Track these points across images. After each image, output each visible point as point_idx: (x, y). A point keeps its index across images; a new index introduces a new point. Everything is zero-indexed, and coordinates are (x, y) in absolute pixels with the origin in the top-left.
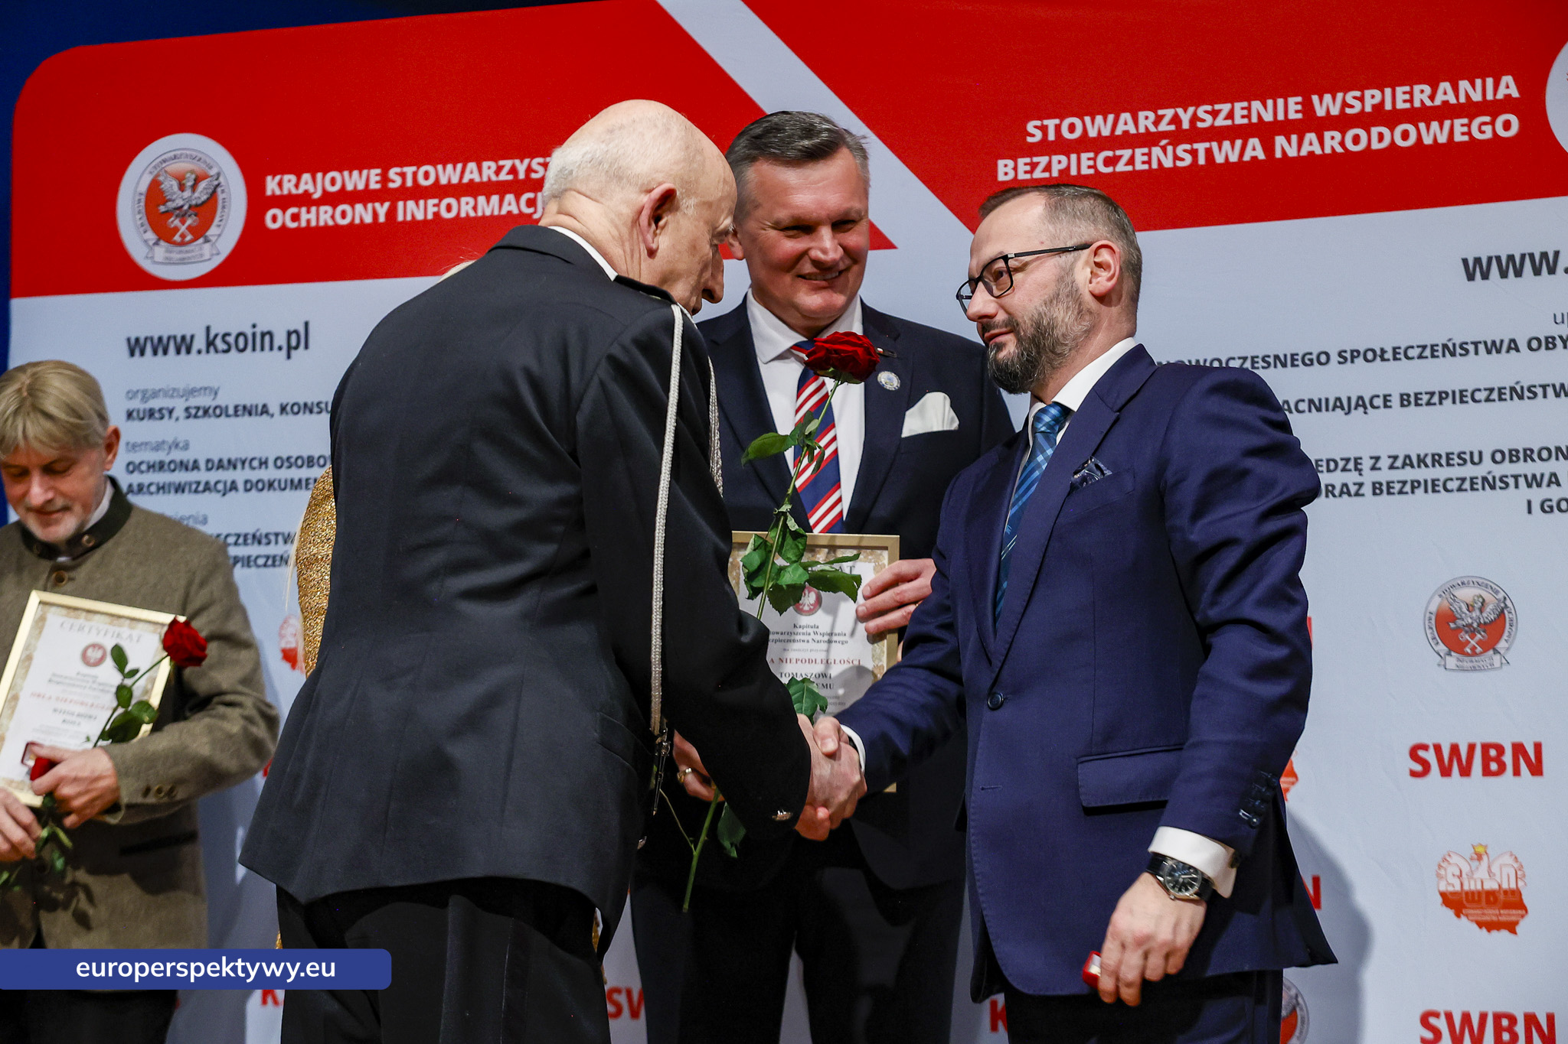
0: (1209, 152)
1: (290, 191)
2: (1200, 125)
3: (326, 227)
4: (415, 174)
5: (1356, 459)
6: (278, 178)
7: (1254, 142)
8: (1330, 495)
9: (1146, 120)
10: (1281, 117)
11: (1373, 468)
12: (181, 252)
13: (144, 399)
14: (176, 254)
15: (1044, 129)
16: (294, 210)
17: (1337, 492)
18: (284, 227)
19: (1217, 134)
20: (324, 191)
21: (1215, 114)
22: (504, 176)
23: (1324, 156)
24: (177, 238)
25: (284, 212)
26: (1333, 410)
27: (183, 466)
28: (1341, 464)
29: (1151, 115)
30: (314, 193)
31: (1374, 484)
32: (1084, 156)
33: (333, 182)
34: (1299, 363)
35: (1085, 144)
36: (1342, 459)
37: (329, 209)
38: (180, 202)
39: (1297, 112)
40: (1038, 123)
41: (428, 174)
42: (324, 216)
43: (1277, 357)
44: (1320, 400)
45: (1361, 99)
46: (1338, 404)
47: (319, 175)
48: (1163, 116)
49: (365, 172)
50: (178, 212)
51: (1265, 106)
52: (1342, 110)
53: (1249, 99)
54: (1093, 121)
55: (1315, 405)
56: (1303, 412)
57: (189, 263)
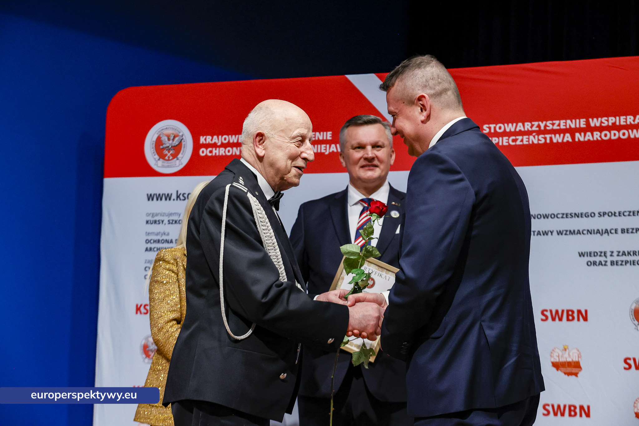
0: (551, 138)
1: (209, 142)
2: (548, 128)
3: (222, 156)
5: (605, 252)
6: (205, 137)
7: (568, 135)
8: (595, 265)
9: (528, 126)
10: (578, 126)
11: (611, 255)
12: (168, 163)
13: (153, 216)
14: (166, 163)
15: (490, 128)
16: (210, 149)
17: (597, 264)
18: (206, 155)
19: (554, 132)
20: (222, 142)
21: (553, 124)
23: (594, 141)
24: (167, 158)
25: (207, 149)
26: (596, 234)
27: (167, 241)
28: (599, 254)
29: (530, 124)
30: (218, 143)
31: (611, 261)
32: (505, 138)
33: (225, 139)
34: (584, 217)
35: (505, 134)
36: (599, 252)
37: (223, 149)
38: (168, 145)
40: (487, 126)
42: (221, 152)
43: (575, 214)
44: (591, 230)
45: (608, 121)
46: (598, 231)
47: (220, 137)
48: (534, 125)
49: (237, 136)
50: (167, 148)
51: (572, 122)
52: (601, 125)
53: (566, 119)
54: (508, 126)
55: (589, 232)
56: (585, 234)
57: (171, 167)
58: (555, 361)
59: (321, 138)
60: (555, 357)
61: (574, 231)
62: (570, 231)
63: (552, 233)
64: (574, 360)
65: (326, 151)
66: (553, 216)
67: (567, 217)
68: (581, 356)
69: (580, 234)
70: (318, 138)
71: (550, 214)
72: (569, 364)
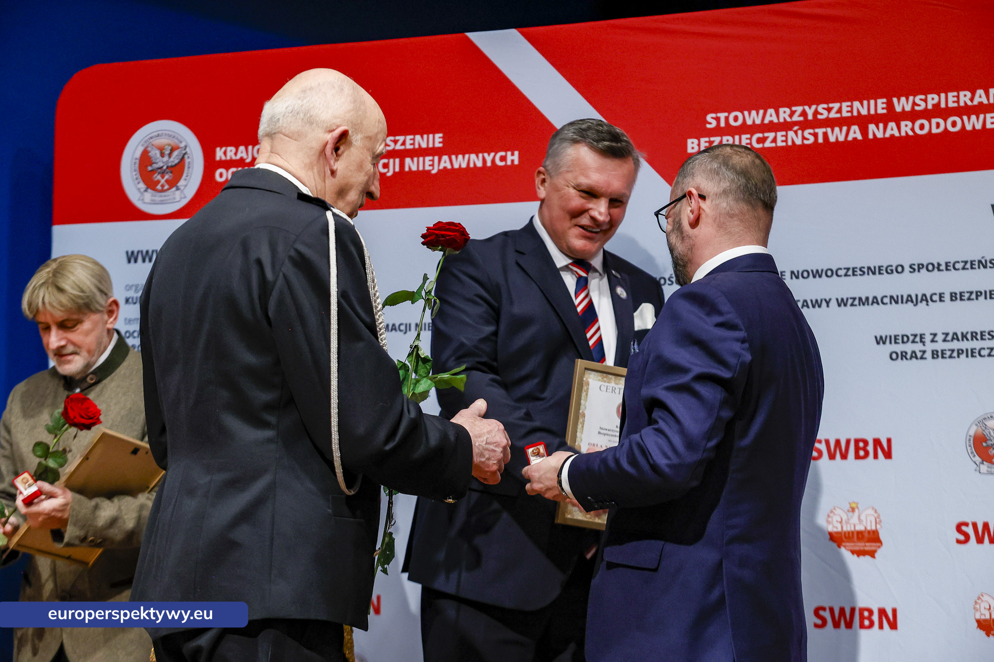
0: (825, 135)
1: (231, 157)
2: (819, 117)
5: (921, 335)
6: (224, 149)
7: (855, 128)
8: (904, 358)
9: (784, 114)
10: (872, 112)
11: (933, 341)
12: (161, 196)
13: (137, 290)
14: (158, 197)
15: (718, 119)
17: (908, 356)
19: (830, 123)
21: (829, 110)
23: (901, 138)
24: (159, 187)
25: (227, 171)
26: (906, 302)
28: (911, 338)
29: (788, 110)
30: (247, 158)
31: (933, 351)
32: (744, 137)
34: (884, 272)
35: (744, 129)
36: (912, 335)
38: (161, 164)
39: (883, 108)
40: (714, 115)
43: (869, 268)
44: (897, 297)
45: (925, 101)
46: (909, 299)
47: (250, 147)
48: (795, 111)
50: (160, 170)
51: (862, 105)
52: (913, 107)
53: (851, 100)
54: (750, 114)
55: (894, 300)
56: (886, 304)
57: (166, 203)
58: (835, 530)
59: (424, 145)
60: (836, 524)
61: (867, 299)
62: (860, 299)
63: (828, 303)
64: (869, 528)
65: (433, 169)
66: (829, 273)
67: (854, 275)
68: (881, 521)
69: (878, 304)
70: (419, 145)
71: (825, 269)
72: (860, 536)
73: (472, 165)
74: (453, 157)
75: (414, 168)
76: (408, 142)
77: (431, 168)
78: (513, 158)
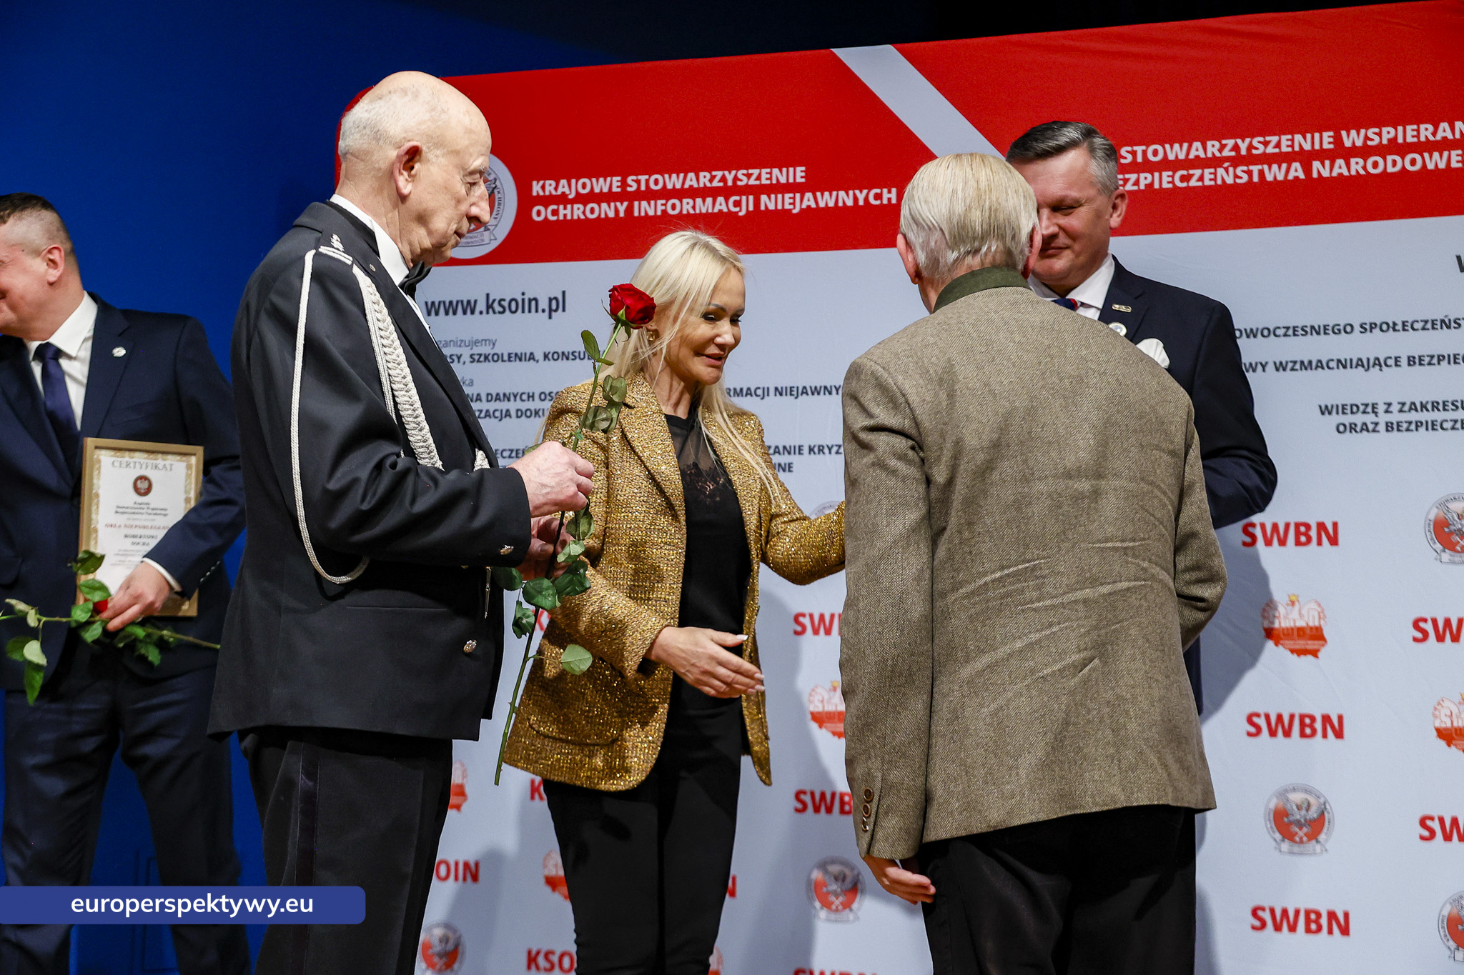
0: (1261, 173)
1: (550, 192)
2: (1254, 152)
3: (579, 220)
4: (647, 181)
5: (1373, 405)
6: (541, 182)
7: (1296, 165)
8: (1353, 431)
9: (1213, 147)
10: (1317, 147)
11: (1387, 411)
15: (1134, 153)
16: (555, 207)
17: (1358, 429)
18: (546, 219)
19: (1267, 159)
20: (577, 192)
21: (1266, 144)
22: (716, 184)
23: (1351, 176)
25: (546, 208)
26: (1356, 367)
28: (1362, 408)
29: (1217, 144)
30: (570, 194)
31: (1387, 423)
32: (1165, 174)
33: (584, 186)
34: (1330, 332)
35: (1166, 165)
36: (1362, 404)
37: (581, 206)
39: (1330, 143)
40: (1129, 149)
41: (658, 181)
42: (578, 211)
43: (1312, 327)
44: (1346, 360)
45: (1379, 134)
46: (1360, 363)
47: (573, 181)
48: (1225, 145)
49: (609, 179)
51: (1305, 138)
52: (1365, 143)
53: (1293, 133)
54: (1172, 148)
55: (1342, 364)
56: (1332, 368)
57: (473, 246)
58: (1272, 626)
59: (783, 180)
60: (1272, 620)
61: (1310, 362)
62: (1302, 362)
63: (1264, 367)
64: (1311, 624)
65: (794, 208)
66: (1266, 332)
67: (1295, 335)
68: (1325, 616)
69: (1323, 368)
70: (778, 180)
71: (1260, 328)
72: (1301, 633)
73: (840, 204)
74: (819, 194)
75: (771, 207)
76: (764, 176)
77: (791, 207)
78: (889, 196)
